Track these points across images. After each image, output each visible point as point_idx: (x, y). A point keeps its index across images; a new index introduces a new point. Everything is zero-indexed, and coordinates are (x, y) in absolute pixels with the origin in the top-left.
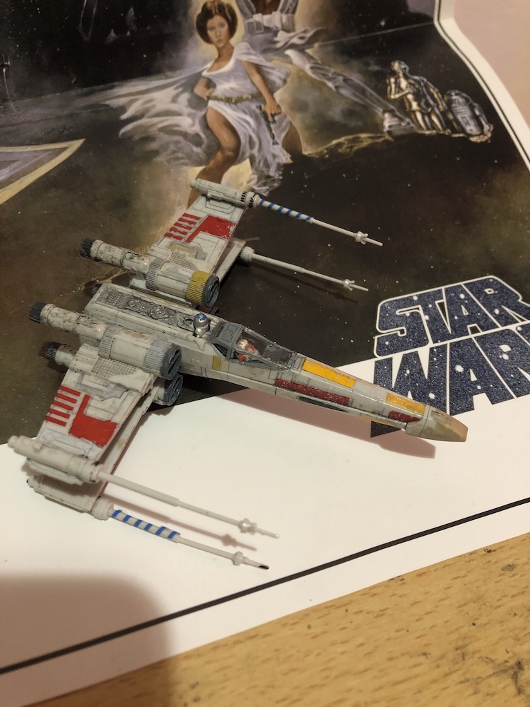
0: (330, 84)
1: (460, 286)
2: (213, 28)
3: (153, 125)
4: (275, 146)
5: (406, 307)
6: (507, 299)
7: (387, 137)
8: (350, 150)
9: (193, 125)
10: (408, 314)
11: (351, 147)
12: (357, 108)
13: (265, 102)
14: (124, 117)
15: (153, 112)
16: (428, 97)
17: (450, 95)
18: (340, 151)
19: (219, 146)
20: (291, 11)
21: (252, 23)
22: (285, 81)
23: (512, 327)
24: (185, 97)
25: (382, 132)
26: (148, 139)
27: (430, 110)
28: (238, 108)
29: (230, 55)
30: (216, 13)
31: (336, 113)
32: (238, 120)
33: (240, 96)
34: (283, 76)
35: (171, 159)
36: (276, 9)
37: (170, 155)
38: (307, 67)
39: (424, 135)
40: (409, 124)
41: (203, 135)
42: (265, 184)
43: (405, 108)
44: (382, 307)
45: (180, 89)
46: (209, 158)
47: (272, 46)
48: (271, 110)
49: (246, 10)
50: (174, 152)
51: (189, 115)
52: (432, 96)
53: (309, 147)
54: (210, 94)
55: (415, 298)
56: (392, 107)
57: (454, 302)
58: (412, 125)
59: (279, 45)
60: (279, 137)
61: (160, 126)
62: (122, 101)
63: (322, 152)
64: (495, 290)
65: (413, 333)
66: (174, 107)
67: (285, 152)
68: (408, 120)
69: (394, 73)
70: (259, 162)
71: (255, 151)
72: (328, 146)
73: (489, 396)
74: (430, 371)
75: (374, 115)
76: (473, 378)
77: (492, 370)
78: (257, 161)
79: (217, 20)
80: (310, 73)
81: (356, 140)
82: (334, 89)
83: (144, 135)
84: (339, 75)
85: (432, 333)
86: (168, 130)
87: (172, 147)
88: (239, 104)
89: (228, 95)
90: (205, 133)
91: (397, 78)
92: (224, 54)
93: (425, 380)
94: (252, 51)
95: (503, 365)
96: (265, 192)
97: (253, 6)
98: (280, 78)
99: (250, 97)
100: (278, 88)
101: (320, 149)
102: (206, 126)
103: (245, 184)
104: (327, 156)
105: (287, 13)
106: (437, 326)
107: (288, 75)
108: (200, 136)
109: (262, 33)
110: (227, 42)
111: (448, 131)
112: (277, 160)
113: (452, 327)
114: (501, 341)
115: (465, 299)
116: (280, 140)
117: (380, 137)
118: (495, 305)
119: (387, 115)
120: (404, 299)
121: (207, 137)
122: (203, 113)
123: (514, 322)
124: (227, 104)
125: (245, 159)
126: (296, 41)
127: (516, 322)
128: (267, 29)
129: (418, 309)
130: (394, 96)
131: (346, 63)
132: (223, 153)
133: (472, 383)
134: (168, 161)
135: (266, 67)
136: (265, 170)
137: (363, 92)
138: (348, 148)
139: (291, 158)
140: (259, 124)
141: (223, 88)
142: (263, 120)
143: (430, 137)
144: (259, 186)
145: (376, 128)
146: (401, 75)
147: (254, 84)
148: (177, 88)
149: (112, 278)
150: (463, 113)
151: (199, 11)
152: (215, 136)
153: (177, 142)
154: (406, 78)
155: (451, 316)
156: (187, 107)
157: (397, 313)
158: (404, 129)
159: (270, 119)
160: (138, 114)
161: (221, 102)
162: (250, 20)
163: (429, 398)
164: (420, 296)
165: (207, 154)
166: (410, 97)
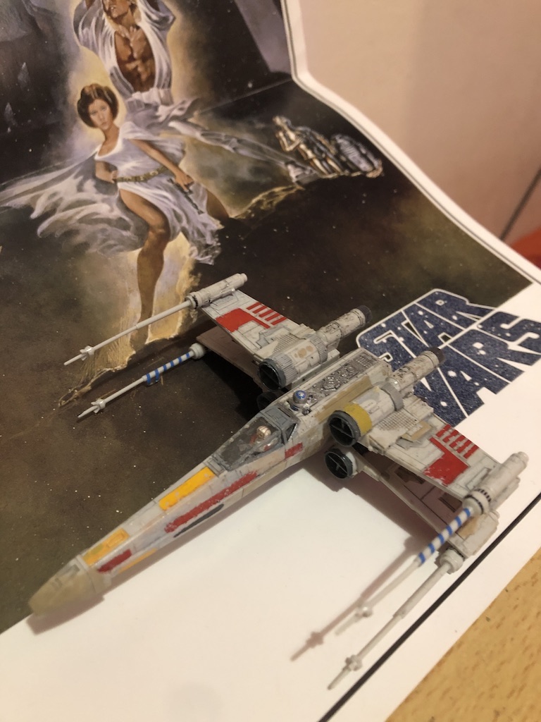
0: (227, 147)
1: (415, 305)
2: (95, 113)
3: (70, 218)
4: (202, 215)
5: (379, 335)
6: (457, 305)
7: (298, 187)
8: (272, 206)
9: (112, 210)
10: (384, 341)
11: (271, 203)
12: (260, 165)
13: (173, 175)
14: (34, 215)
15: (63, 205)
16: (318, 144)
17: (335, 140)
18: (262, 208)
19: (148, 227)
20: (166, 85)
21: (132, 102)
22: (183, 152)
23: (474, 327)
24: (89, 184)
25: (292, 184)
26: (70, 233)
27: (324, 155)
28: (150, 185)
29: (116, 136)
30: (95, 97)
31: (244, 173)
32: (156, 197)
33: (146, 173)
34: (179, 148)
35: (104, 248)
36: (152, 85)
37: (101, 244)
38: (198, 135)
39: (328, 179)
40: (311, 171)
41: (127, 219)
42: (207, 254)
43: (302, 158)
44: (360, 341)
45: (81, 178)
46: (142, 239)
47: (155, 121)
48: (183, 181)
49: (124, 90)
50: (104, 241)
51: (104, 201)
52: (320, 142)
53: (233, 211)
54: (115, 176)
55: (384, 325)
56: (291, 159)
57: (417, 320)
58: (315, 172)
59: (161, 119)
60: (202, 205)
61: (78, 217)
62: (23, 201)
63: (247, 212)
64: (444, 300)
65: (398, 355)
66: (82, 196)
67: (213, 219)
68: (309, 168)
69: (279, 128)
70: (193, 233)
71: (184, 223)
72: (250, 205)
73: (489, 388)
74: (430, 384)
75: (278, 169)
76: (468, 378)
77: (478, 367)
78: (190, 233)
79: (98, 104)
80: (203, 139)
81: (272, 195)
82: (232, 151)
83: (65, 230)
84: (232, 137)
85: (413, 351)
86: (89, 220)
87: (100, 236)
88: (149, 181)
89: (134, 175)
90: (127, 216)
91: (285, 132)
92: (110, 135)
93: (430, 392)
94: (137, 129)
95: (485, 360)
96: (210, 261)
97: (130, 85)
98: (177, 150)
99: (157, 173)
100: (180, 159)
101: (244, 210)
102: (126, 209)
103: (188, 257)
104: (253, 215)
105: (163, 87)
106: (414, 344)
107: (183, 145)
108: (124, 220)
109: (143, 110)
110: (112, 124)
111: (347, 172)
112: (209, 228)
113: (426, 341)
114: (471, 341)
115: (424, 315)
116: (203, 208)
117: (292, 189)
118: (451, 312)
119: (290, 167)
120: (374, 329)
121: (132, 219)
122: (117, 196)
123: (472, 322)
124: (137, 183)
125: (178, 234)
126: (176, 112)
127: (474, 322)
128: (148, 106)
129: (390, 334)
130: (289, 148)
131: (233, 126)
132: (154, 232)
133: (469, 382)
134: (102, 251)
135: (158, 141)
136: (201, 239)
137: (260, 149)
138: (268, 204)
139: (222, 223)
140: (177, 197)
141: (125, 168)
142: (179, 192)
143: (333, 180)
144: (202, 257)
145: (285, 180)
146: (286, 128)
147: (154, 159)
148: (76, 177)
149: (90, 384)
150: (352, 154)
151: (78, 97)
152: (139, 217)
153: (103, 230)
154: (292, 130)
155: (421, 332)
156: (97, 193)
157: (375, 341)
158: (310, 177)
159: (186, 190)
160: (48, 210)
161: (130, 183)
162: (130, 99)
163: (442, 407)
164: (386, 323)
165: (138, 235)
166: (303, 147)
